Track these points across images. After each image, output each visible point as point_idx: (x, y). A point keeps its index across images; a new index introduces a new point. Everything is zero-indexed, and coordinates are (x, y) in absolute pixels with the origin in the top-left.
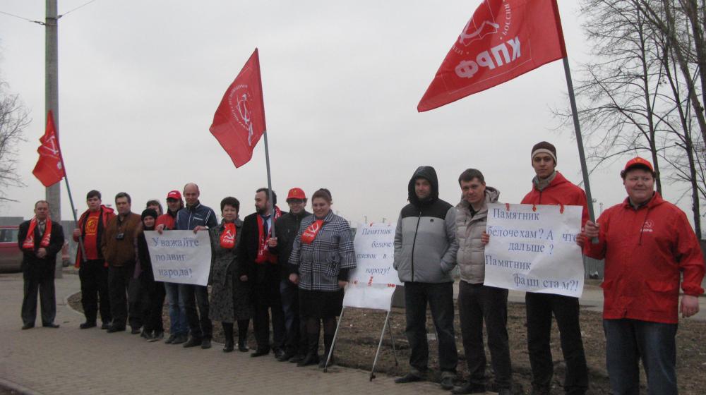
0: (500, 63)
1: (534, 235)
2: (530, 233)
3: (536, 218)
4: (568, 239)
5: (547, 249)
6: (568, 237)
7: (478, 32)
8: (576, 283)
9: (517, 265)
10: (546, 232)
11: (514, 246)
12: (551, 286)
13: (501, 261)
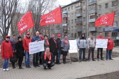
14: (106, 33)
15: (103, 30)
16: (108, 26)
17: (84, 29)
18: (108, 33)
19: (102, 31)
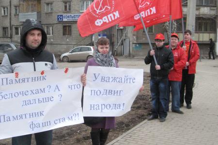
0: (110, 20)
1: (43, 91)
2: (39, 90)
3: (44, 79)
4: (73, 88)
5: (56, 99)
6: (73, 87)
7: (104, 10)
8: (77, 115)
9: (31, 115)
10: (53, 87)
11: (27, 102)
12: (60, 122)
13: (15, 117)
14: (64, 27)
15: (58, 19)
16: (70, 9)
17: (5, 16)
18: (70, 26)
19: (56, 21)
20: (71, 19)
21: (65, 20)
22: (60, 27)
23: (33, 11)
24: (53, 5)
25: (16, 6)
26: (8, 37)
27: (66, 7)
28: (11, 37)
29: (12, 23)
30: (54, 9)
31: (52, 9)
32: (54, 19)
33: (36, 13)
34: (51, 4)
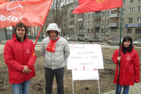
14: (128, 29)
16: (132, 22)
17: (103, 24)
18: (131, 29)
19: (125, 27)
20: (132, 26)
21: (129, 26)
22: (126, 29)
23: (115, 22)
24: (124, 20)
25: (107, 21)
26: (103, 33)
27: (130, 21)
28: (105, 33)
29: (106, 27)
30: (124, 22)
31: (123, 22)
32: (124, 26)
33: (116, 23)
34: (123, 19)
